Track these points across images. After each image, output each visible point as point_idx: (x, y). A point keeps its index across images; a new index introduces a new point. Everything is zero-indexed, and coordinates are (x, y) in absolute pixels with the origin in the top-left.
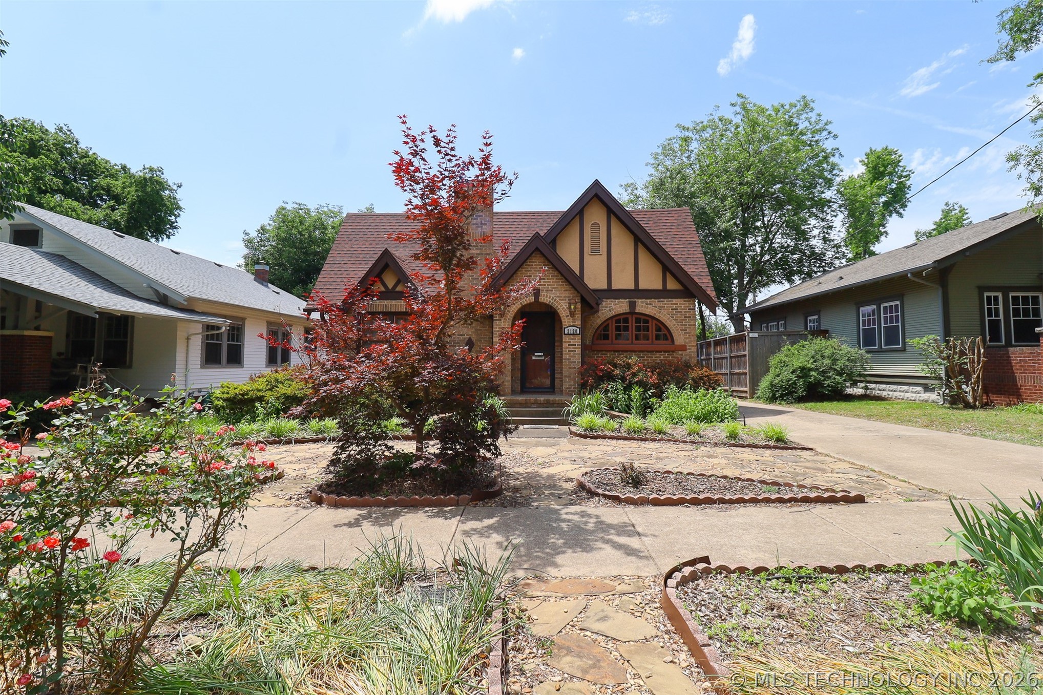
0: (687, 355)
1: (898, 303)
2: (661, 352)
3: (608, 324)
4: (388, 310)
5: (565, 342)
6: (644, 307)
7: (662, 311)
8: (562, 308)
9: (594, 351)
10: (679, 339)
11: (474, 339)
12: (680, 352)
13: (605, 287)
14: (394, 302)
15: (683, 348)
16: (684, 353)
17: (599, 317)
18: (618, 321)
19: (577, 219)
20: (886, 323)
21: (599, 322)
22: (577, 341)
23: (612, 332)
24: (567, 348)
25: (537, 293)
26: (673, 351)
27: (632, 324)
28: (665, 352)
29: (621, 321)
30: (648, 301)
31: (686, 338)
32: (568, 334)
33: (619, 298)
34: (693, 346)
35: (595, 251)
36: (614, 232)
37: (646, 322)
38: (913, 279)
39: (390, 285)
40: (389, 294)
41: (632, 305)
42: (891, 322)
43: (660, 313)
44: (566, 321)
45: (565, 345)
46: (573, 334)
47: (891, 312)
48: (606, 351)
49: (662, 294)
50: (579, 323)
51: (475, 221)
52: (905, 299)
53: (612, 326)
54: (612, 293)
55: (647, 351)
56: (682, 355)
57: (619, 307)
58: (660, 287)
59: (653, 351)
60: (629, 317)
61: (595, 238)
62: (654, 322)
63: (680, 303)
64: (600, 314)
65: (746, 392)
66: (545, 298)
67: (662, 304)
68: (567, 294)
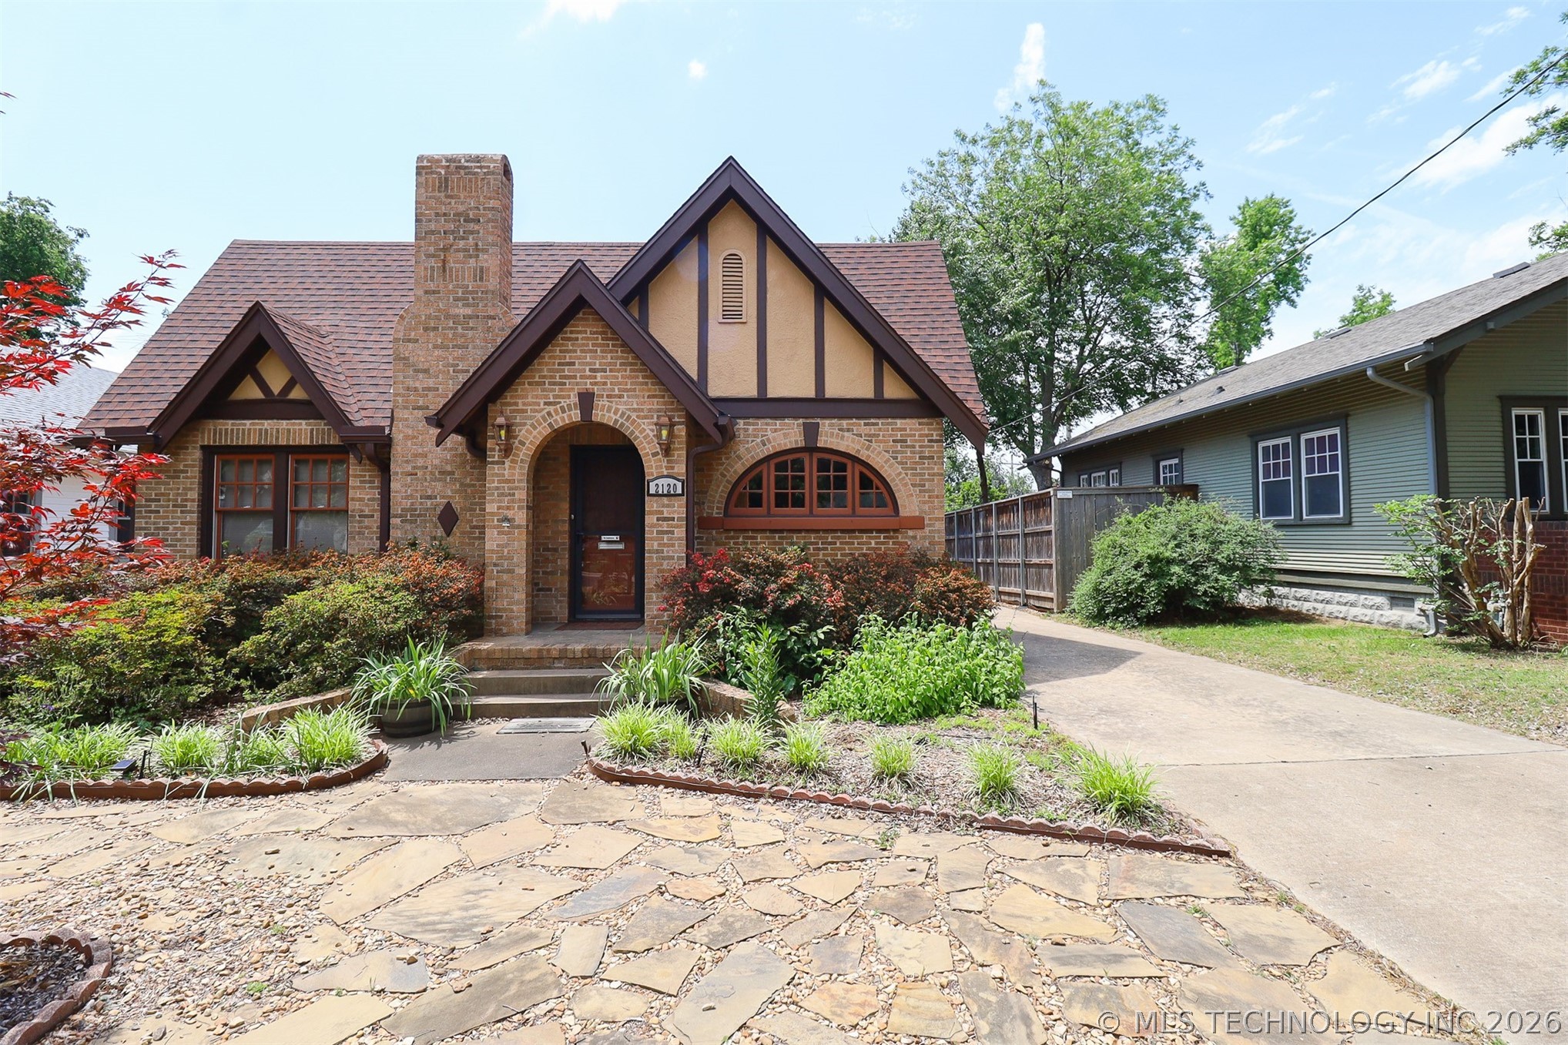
0: (924, 538)
1: (1337, 431)
2: (870, 531)
3: (761, 472)
4: (271, 441)
5: (652, 513)
6: (835, 435)
7: (874, 445)
8: (645, 437)
9: (727, 531)
10: (909, 504)
11: (457, 507)
12: (911, 533)
13: (752, 391)
14: (284, 424)
15: (918, 523)
16: (919, 533)
17: (739, 458)
18: (782, 466)
19: (693, 246)
20: (1310, 470)
21: (740, 468)
22: (678, 509)
23: (769, 491)
24: (653, 526)
25: (586, 400)
26: (896, 531)
27: (811, 473)
28: (879, 531)
29: (785, 462)
30: (845, 423)
31: (924, 503)
32: (657, 495)
33: (783, 418)
34: (937, 519)
35: (732, 315)
36: (772, 275)
37: (841, 467)
38: (1379, 380)
39: (276, 387)
40: (275, 407)
41: (811, 432)
42: (1322, 469)
43: (868, 449)
44: (652, 464)
45: (650, 520)
46: (669, 495)
47: (1321, 449)
48: (754, 531)
49: (874, 407)
50: (681, 469)
51: (462, 243)
52: (1351, 423)
53: (770, 476)
54: (764, 406)
55: (843, 531)
56: (914, 538)
57: (785, 435)
58: (868, 393)
59: (853, 531)
60: (806, 457)
61: (732, 288)
62: (858, 468)
63: (910, 426)
64: (742, 450)
65: (1051, 600)
66: (605, 413)
67: (872, 430)
68: (655, 404)
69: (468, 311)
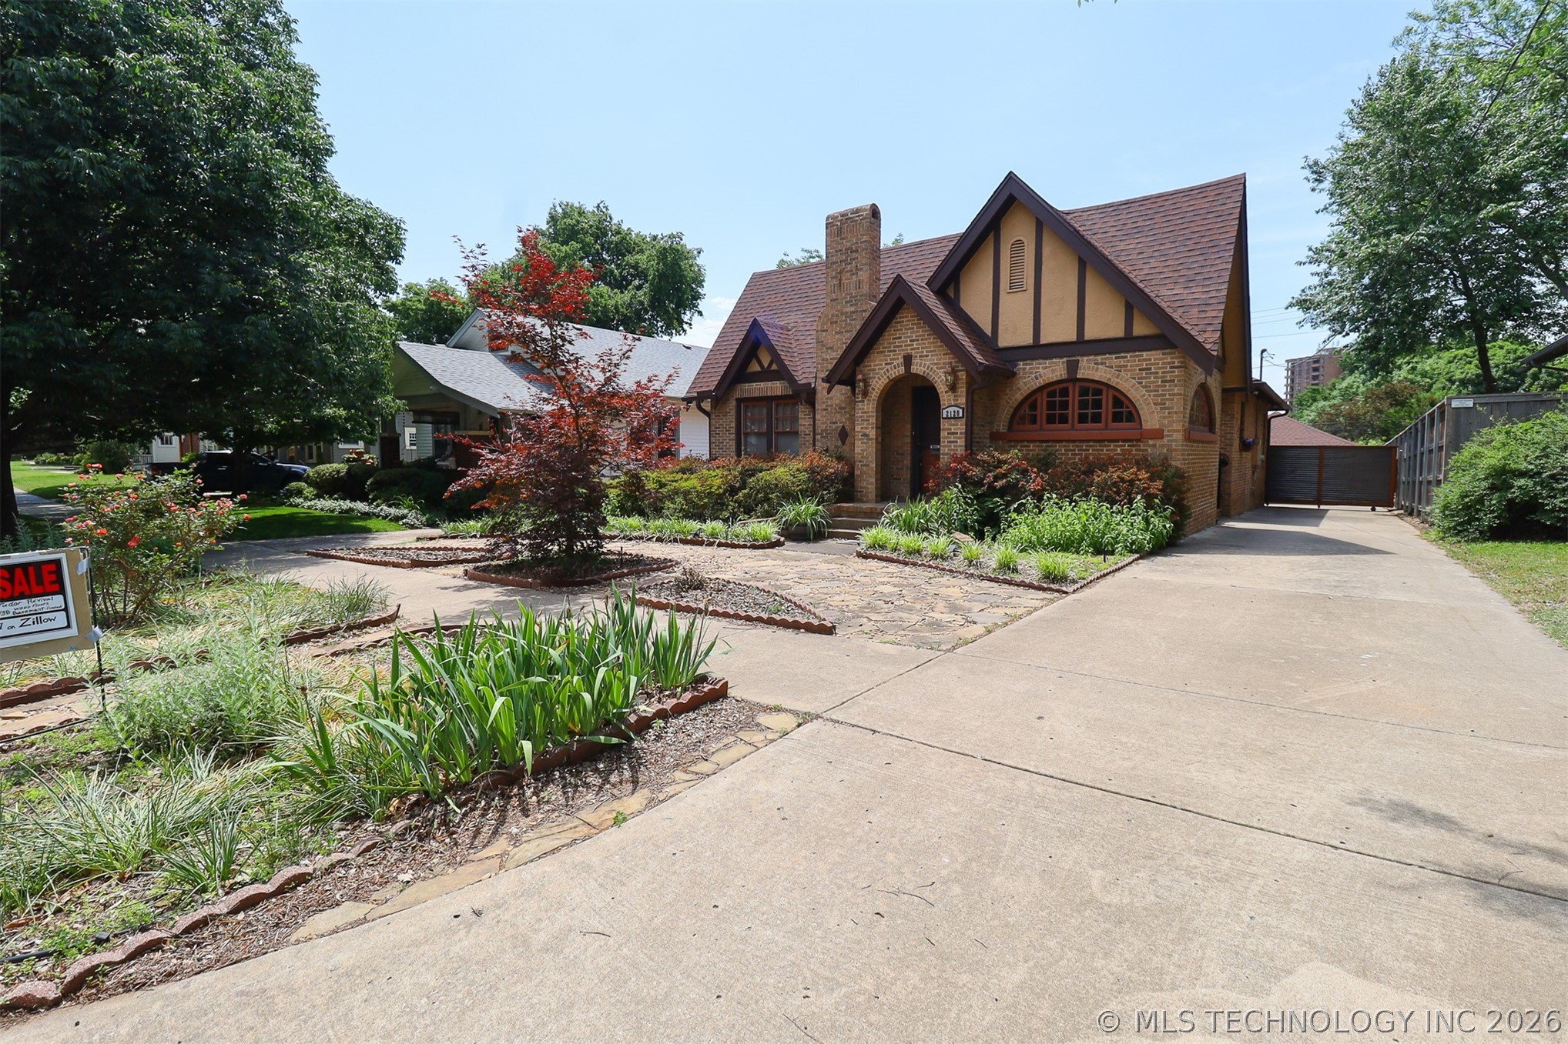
0: (1163, 446)
2: (1117, 441)
3: (1036, 400)
4: (765, 394)
5: (944, 429)
6: (1091, 368)
7: (1123, 373)
8: (940, 380)
9: (1010, 441)
10: (1151, 418)
11: (845, 428)
12: (1151, 442)
13: (1029, 340)
14: (762, 384)
15: (1158, 434)
16: (1158, 443)
17: (1019, 389)
18: (1052, 394)
19: (991, 238)
21: (1019, 397)
22: (960, 427)
23: (1042, 411)
24: (945, 438)
25: (908, 360)
26: (1138, 440)
27: (1074, 398)
28: (1124, 441)
29: (1056, 392)
30: (1099, 358)
31: (1165, 418)
32: (947, 418)
33: (1052, 358)
34: (1177, 431)
35: (1015, 287)
36: (1046, 251)
37: (1098, 392)
39: (766, 363)
40: (765, 374)
41: (1073, 367)
43: (1117, 377)
44: (945, 398)
45: (944, 434)
46: (954, 418)
48: (1028, 441)
49: (1127, 343)
50: (962, 400)
53: (1043, 400)
54: (1038, 350)
55: (1094, 441)
56: (1154, 446)
57: (1052, 370)
58: (1119, 332)
59: (1103, 441)
60: (1070, 386)
61: (1017, 266)
62: (1111, 392)
63: (1156, 358)
64: (1021, 383)
66: (917, 368)
67: (1122, 362)
68: (947, 359)
69: (853, 309)
